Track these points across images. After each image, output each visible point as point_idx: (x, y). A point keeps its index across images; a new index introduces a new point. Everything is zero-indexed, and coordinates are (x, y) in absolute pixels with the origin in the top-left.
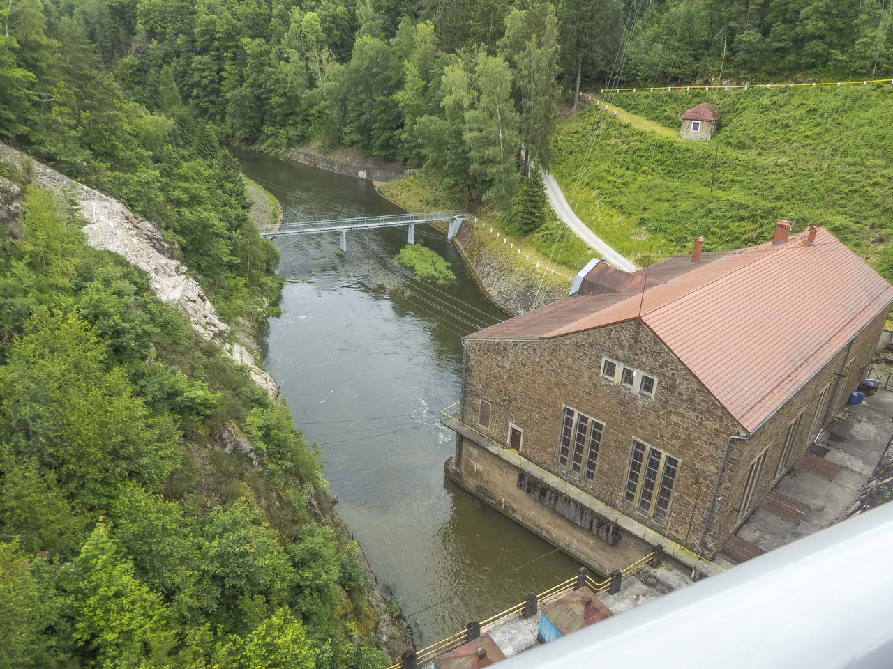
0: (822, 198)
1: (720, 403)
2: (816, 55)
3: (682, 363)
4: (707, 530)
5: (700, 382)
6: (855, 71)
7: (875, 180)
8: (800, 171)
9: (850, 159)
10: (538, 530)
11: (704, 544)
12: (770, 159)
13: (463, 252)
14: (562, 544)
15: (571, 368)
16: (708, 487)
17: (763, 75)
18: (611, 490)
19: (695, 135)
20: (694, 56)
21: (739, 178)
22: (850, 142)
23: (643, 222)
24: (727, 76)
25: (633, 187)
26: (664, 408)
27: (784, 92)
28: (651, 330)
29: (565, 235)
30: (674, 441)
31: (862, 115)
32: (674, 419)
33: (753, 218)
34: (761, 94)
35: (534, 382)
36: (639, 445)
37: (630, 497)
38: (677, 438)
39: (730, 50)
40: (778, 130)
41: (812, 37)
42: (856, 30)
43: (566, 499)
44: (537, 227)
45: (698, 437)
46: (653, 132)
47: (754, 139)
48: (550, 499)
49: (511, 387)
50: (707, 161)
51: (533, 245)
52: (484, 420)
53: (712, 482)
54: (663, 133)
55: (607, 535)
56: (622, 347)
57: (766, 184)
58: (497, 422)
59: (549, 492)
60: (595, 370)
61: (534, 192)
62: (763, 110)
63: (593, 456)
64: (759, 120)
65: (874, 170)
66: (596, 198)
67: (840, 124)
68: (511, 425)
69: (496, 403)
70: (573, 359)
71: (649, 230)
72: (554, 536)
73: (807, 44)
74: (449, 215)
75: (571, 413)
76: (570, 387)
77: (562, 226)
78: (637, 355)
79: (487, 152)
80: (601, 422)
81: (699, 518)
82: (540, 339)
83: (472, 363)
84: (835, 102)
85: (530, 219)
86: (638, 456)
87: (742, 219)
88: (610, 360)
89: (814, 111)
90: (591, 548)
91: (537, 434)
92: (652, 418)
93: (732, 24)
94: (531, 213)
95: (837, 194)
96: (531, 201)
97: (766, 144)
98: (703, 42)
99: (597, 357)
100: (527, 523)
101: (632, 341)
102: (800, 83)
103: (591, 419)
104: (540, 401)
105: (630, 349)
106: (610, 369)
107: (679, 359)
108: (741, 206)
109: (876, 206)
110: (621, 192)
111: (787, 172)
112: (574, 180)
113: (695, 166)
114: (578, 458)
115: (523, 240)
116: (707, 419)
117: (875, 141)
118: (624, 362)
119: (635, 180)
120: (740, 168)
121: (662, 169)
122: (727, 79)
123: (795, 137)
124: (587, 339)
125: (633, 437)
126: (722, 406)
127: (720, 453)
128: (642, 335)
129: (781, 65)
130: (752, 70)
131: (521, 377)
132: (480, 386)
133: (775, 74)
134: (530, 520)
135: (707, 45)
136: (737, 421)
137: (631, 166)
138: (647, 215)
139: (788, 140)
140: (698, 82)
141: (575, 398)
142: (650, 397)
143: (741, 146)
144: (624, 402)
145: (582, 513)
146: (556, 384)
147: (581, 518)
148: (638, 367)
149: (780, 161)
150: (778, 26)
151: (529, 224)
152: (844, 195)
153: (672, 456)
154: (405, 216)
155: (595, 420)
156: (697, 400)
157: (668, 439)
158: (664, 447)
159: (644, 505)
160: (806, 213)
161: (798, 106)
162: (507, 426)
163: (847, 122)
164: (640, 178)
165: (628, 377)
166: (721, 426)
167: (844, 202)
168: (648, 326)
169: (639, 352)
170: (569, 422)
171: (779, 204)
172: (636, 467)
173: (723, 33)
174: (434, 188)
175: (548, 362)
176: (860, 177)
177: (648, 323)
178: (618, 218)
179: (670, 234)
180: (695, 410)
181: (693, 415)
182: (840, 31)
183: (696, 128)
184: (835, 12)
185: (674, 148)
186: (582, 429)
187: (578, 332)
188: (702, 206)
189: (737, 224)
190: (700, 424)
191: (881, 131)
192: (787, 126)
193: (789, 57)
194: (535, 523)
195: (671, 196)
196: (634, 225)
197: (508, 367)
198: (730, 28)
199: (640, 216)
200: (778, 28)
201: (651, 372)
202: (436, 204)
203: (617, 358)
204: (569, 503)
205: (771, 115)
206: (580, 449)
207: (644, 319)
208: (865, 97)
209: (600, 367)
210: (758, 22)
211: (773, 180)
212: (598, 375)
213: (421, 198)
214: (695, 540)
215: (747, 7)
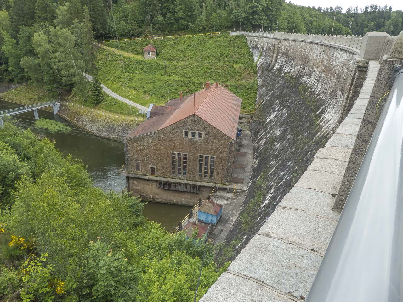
0: (204, 75)
1: (224, 134)
2: (184, 25)
3: (211, 125)
4: (227, 175)
5: (217, 129)
6: (198, 31)
7: (217, 67)
8: (193, 67)
9: (207, 61)
10: (168, 202)
11: (227, 181)
12: (181, 64)
13: (67, 118)
14: (179, 202)
15: (172, 138)
16: (225, 162)
17: (167, 33)
18: (193, 175)
19: (149, 57)
20: (139, 26)
21: (174, 72)
22: (205, 55)
23: (145, 92)
24: (154, 33)
25: (135, 79)
26: (207, 141)
27: (177, 39)
28: (199, 117)
29: (116, 102)
30: (212, 151)
31: (206, 46)
32: (211, 144)
33: (185, 85)
34: (169, 40)
35: (157, 147)
36: (200, 156)
37: (200, 175)
38: (213, 150)
39: (152, 23)
40: (180, 53)
41: (181, 18)
42: (195, 16)
43: (179, 184)
44: (101, 101)
45: (220, 147)
46: (133, 57)
47: (173, 57)
48: (173, 186)
49: (148, 152)
50: (160, 66)
51: (102, 108)
52: (138, 168)
53: (226, 160)
54: (138, 57)
55: (197, 190)
56: (190, 125)
57: (184, 73)
58: (144, 167)
59: (172, 185)
60: (181, 136)
61: (97, 86)
62: (172, 46)
63: (185, 166)
64: (172, 50)
65: (216, 64)
66: (121, 86)
67: (200, 49)
68: (150, 166)
69: (143, 160)
70: (172, 134)
71: (149, 95)
72: (175, 201)
73: (180, 21)
74: (53, 103)
75: (174, 154)
76: (172, 145)
77: (113, 99)
78: (195, 126)
79: (71, 71)
80: (186, 153)
81: (224, 173)
82: (158, 131)
83: (129, 148)
84: (196, 42)
85: (98, 98)
86: (201, 160)
87: (182, 86)
88: (186, 131)
89: (189, 45)
90: (190, 199)
91: (162, 166)
92: (203, 146)
93: (152, 13)
94: (98, 95)
95: (208, 73)
96: (96, 90)
97: (178, 58)
98: (141, 20)
99: (181, 131)
100: (163, 201)
101: (193, 122)
102: (180, 35)
103: (182, 153)
104: (162, 153)
105: (192, 125)
106: (187, 134)
107: (210, 124)
108: (179, 81)
109: (220, 76)
110: (131, 82)
111: (189, 67)
112: (108, 80)
113: (156, 69)
114: (179, 169)
115: (96, 107)
116: (222, 140)
117: (213, 54)
118: (191, 130)
119: (135, 76)
120: (173, 68)
121: (143, 71)
122: (154, 35)
123: (187, 55)
124: (176, 126)
125: (198, 154)
126: (225, 135)
127: (227, 150)
128: (196, 119)
129: (173, 29)
130: (162, 31)
131: (152, 147)
132: (134, 156)
133: (171, 32)
134: (164, 199)
135: (143, 21)
136: (231, 138)
137: (130, 71)
138: (146, 89)
139: (185, 56)
140: (142, 36)
141: (175, 148)
142: (202, 139)
143: (169, 60)
144: (193, 144)
145: (186, 187)
146: (167, 146)
147: (186, 188)
148: (196, 130)
149: (185, 64)
150: (169, 14)
151: (98, 100)
152: (210, 73)
153: (212, 156)
154: (23, 108)
155: (184, 153)
156: (217, 135)
157: (210, 151)
158: (209, 154)
159: (206, 176)
160: (201, 81)
161: (184, 44)
162: (148, 168)
163: (202, 48)
164: (137, 76)
165: (193, 134)
166: (226, 141)
167: (210, 75)
168: (197, 116)
169: (196, 125)
170: (174, 158)
171: (191, 79)
172: (201, 164)
173: (148, 17)
174: (36, 92)
175: (162, 138)
176: (212, 67)
177: (197, 115)
178: (135, 92)
179: (158, 95)
180: (217, 139)
181: (217, 140)
182: (190, 16)
183: (149, 54)
184: (187, 9)
185: (145, 63)
186: (179, 158)
187: (173, 124)
188: (165, 83)
189: (181, 87)
190: (219, 143)
191: (213, 51)
192: (183, 51)
193: (174, 26)
194: (166, 200)
195: (152, 81)
196: (142, 94)
197: (146, 145)
198: (151, 15)
199: (143, 90)
200: (169, 15)
201: (201, 131)
202: (39, 99)
203: (189, 129)
204: (181, 185)
205: (176, 48)
206: (179, 166)
207: (196, 114)
208: (204, 40)
209: (183, 134)
210: (160, 13)
211: (186, 71)
212: (182, 137)
213: (30, 98)
214: (224, 180)
215: (155, 7)
